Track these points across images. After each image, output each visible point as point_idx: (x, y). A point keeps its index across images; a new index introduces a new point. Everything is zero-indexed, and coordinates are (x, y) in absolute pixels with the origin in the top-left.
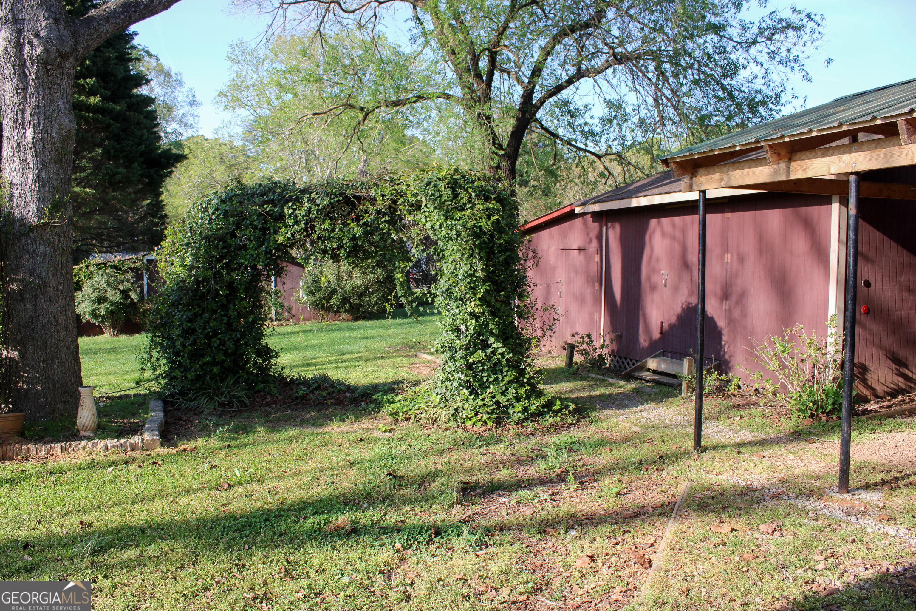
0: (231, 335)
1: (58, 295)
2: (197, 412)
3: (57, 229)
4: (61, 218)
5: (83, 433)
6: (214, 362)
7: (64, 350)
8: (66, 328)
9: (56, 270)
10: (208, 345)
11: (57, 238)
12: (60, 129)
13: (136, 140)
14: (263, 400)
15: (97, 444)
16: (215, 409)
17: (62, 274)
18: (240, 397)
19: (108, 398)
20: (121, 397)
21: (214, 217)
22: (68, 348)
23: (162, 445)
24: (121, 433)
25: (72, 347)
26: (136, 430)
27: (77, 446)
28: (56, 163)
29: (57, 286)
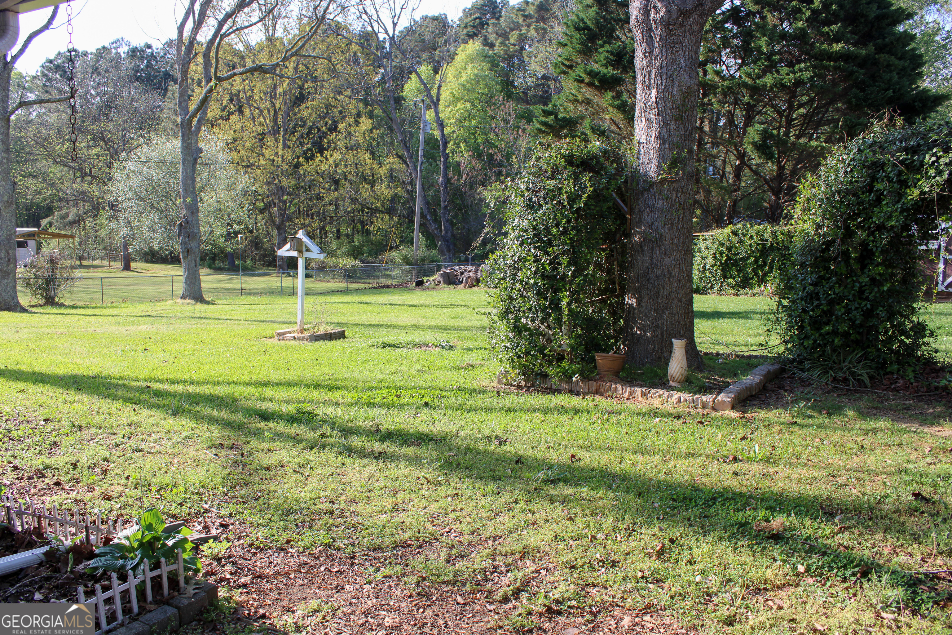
0: (860, 304)
1: (672, 249)
2: (805, 383)
3: (674, 185)
4: (677, 174)
5: (672, 383)
6: (835, 333)
7: (675, 302)
8: (679, 281)
9: (672, 224)
10: (830, 312)
11: (674, 193)
12: (680, 86)
13: (883, 85)
14: (891, 384)
15: (672, 396)
16: (827, 384)
17: (677, 229)
18: (859, 375)
19: (737, 356)
20: (750, 357)
21: (849, 169)
22: (680, 301)
23: (733, 408)
24: (704, 389)
25: (684, 300)
26: (720, 389)
27: (654, 394)
28: (676, 120)
29: (672, 240)
